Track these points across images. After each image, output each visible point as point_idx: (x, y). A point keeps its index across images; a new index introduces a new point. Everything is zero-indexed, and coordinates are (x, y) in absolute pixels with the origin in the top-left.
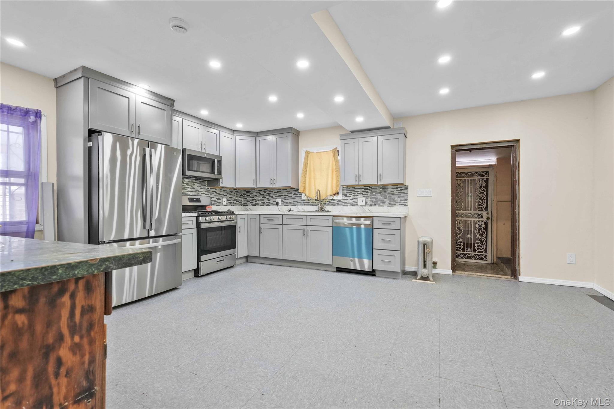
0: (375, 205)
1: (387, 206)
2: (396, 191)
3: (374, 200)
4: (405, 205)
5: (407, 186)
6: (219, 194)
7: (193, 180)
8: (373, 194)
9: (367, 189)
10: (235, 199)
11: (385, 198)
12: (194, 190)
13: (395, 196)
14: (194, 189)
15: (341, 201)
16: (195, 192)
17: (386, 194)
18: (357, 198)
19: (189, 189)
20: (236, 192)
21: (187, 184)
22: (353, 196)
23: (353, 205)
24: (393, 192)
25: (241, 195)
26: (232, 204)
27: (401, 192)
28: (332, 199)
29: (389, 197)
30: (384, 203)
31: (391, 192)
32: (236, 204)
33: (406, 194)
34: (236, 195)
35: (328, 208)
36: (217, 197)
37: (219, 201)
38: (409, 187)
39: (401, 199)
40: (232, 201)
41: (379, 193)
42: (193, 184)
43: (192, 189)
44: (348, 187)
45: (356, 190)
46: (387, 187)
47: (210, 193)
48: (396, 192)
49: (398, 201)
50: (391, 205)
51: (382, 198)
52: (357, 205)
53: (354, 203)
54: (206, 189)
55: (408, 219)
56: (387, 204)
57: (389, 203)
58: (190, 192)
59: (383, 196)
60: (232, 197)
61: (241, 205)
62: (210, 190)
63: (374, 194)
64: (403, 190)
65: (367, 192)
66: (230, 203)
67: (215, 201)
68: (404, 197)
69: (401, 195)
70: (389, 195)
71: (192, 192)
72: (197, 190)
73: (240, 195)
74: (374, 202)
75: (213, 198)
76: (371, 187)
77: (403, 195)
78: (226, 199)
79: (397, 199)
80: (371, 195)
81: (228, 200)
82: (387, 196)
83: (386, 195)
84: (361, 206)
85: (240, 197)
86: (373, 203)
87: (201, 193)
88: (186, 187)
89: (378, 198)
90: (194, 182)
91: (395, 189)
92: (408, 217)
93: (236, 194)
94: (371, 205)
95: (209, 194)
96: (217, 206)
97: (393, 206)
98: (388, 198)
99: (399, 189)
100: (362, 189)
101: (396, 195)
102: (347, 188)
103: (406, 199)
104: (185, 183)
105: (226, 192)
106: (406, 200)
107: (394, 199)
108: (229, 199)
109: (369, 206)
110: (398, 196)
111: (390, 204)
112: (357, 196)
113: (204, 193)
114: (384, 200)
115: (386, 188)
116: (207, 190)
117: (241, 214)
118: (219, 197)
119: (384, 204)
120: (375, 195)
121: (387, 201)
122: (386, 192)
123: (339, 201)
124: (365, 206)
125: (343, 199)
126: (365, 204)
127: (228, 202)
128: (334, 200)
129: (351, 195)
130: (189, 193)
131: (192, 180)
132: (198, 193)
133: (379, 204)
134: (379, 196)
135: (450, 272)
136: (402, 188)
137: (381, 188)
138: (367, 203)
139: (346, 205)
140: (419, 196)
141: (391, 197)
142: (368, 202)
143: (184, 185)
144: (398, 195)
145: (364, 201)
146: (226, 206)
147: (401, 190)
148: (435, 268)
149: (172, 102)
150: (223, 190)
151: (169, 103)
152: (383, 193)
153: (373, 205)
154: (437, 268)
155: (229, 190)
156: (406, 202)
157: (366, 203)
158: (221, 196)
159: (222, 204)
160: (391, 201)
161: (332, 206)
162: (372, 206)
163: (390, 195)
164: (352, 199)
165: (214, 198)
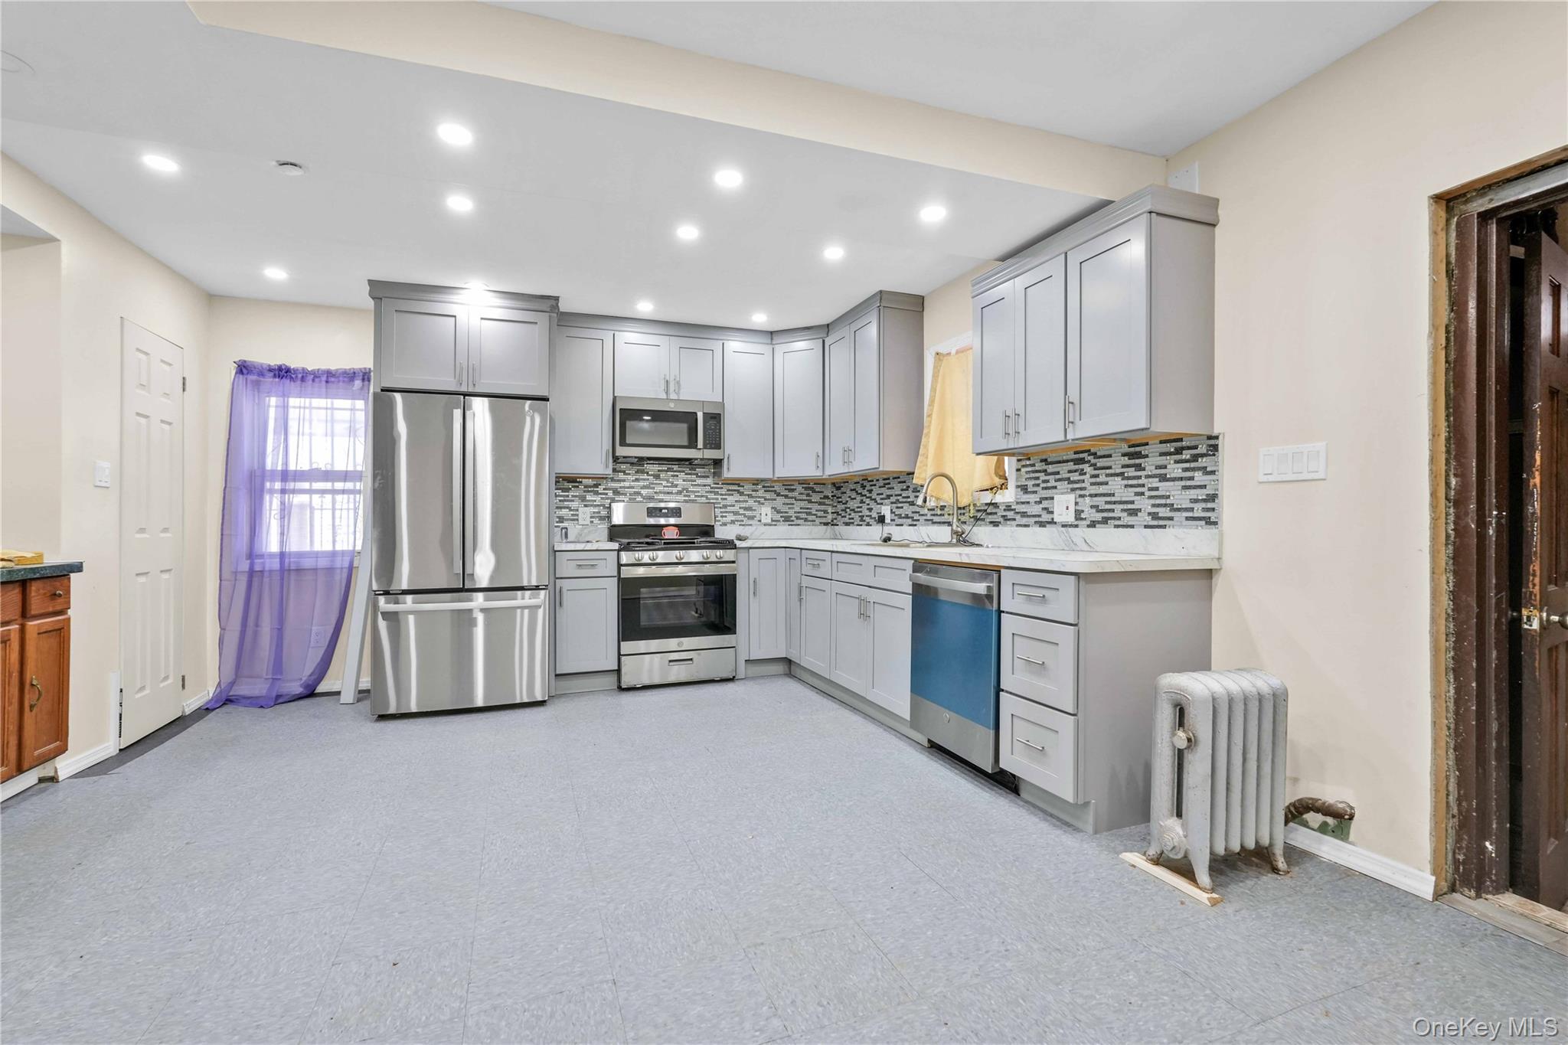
0: (1105, 521)
1: (1146, 527)
2: (1177, 462)
3: (1100, 501)
4: (1206, 523)
5: (1217, 438)
6: (749, 496)
7: (673, 466)
8: (1098, 480)
9: (1082, 461)
10: (801, 508)
11: (1137, 494)
12: (675, 490)
13: (1172, 483)
14: (676, 486)
15: (1013, 507)
16: (679, 493)
17: (1139, 477)
18: (1052, 498)
19: (658, 489)
20: (806, 489)
21: (657, 477)
22: (1043, 488)
23: (1042, 524)
24: (1165, 467)
25: (826, 497)
26: (793, 521)
27: (1193, 465)
28: (989, 502)
29: (1151, 489)
30: (1134, 512)
31: (1158, 467)
32: (806, 520)
33: (1213, 472)
34: (808, 498)
35: (981, 533)
36: (744, 505)
37: (748, 513)
38: (1224, 445)
39: (1193, 494)
40: (791, 513)
41: (1117, 475)
42: (672, 476)
43: (667, 487)
44: (1029, 459)
45: (1051, 468)
46: (1144, 450)
47: (722, 495)
48: (1175, 470)
49: (1184, 506)
50: (1155, 523)
51: (1129, 494)
52: (1052, 522)
53: (1045, 517)
54: (710, 486)
55: (1219, 583)
56: (1144, 518)
57: (1149, 514)
58: (665, 493)
59: (1132, 486)
60: (793, 504)
61: (826, 524)
62: (722, 488)
63: (1102, 479)
64: (1203, 455)
65: (1083, 473)
66: (787, 519)
67: (736, 513)
68: (1205, 487)
69: (1192, 478)
70: (1151, 480)
71: (668, 493)
72: (684, 489)
73: (821, 498)
74: (1102, 511)
75: (730, 506)
76: (1094, 454)
77: (1199, 478)
78: (772, 508)
79: (1180, 497)
80: (1092, 484)
81: (779, 512)
82: (1143, 486)
83: (1140, 482)
84: (1063, 526)
85: (820, 504)
86: (1099, 516)
87: (696, 496)
88: (653, 484)
89: (1113, 495)
90: (675, 471)
91: (1170, 454)
92: (1222, 572)
93: (808, 495)
94: (1093, 525)
95: (719, 497)
96: (743, 525)
97: (1164, 527)
98: (1148, 494)
99: (1186, 455)
100: (1067, 461)
101: (1174, 480)
102: (1028, 463)
103: (1212, 498)
104: (651, 475)
105: (772, 491)
106: (1214, 501)
107: (1168, 497)
108: (785, 509)
109: (1088, 526)
110: (1183, 483)
111: (1155, 516)
112: (1054, 491)
113: (702, 496)
114: (1132, 502)
115: (1139, 455)
116: (712, 488)
117: (761, 546)
118: (751, 503)
119: (1136, 518)
120: (1107, 483)
121: (1145, 504)
122: (1139, 467)
123: (1008, 508)
124: (1077, 526)
125: (1018, 503)
126: (1077, 519)
127: (778, 517)
128: (995, 505)
129: (1038, 485)
130: (661, 496)
131: (670, 466)
132: (685, 496)
133: (1120, 518)
134: (1116, 485)
135: (1424, 884)
136: (1196, 447)
137: (1124, 455)
138: (1083, 516)
139: (1024, 521)
140: (1265, 478)
141: (1157, 489)
142: (1083, 511)
143: (648, 479)
144: (1181, 479)
145: (1072, 508)
146: (770, 525)
147: (1195, 458)
148: (1342, 840)
149: (553, 302)
150: (764, 487)
151: (545, 305)
152: (1131, 472)
153: (1099, 522)
154: (1352, 837)
155: (783, 485)
156: (1213, 509)
157: (1078, 514)
158: (755, 502)
159: (760, 521)
160: (1159, 506)
161: (991, 528)
162: (1095, 526)
163: (1155, 482)
164: (1040, 502)
165: (734, 506)
